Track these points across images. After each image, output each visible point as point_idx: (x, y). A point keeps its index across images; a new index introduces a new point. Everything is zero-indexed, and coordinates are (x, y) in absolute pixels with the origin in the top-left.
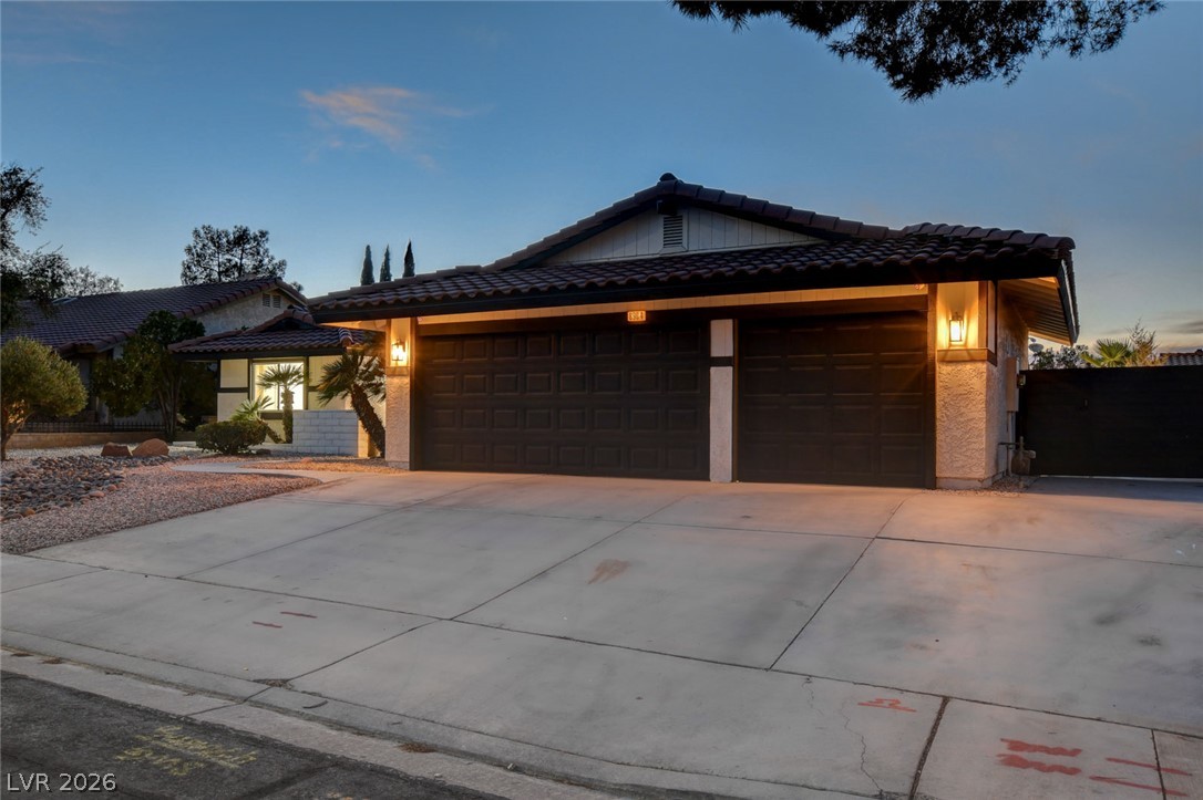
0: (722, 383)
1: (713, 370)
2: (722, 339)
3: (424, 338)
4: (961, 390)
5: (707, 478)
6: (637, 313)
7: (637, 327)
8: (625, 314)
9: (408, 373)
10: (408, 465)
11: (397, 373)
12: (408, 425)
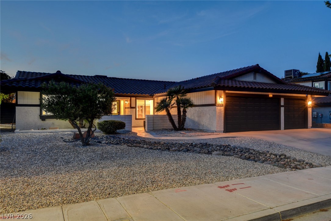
0: (282, 109)
2: (282, 100)
3: (228, 96)
5: (280, 130)
6: (271, 95)
7: (271, 98)
8: (269, 95)
9: (223, 106)
10: (223, 132)
11: (219, 105)
12: (223, 121)
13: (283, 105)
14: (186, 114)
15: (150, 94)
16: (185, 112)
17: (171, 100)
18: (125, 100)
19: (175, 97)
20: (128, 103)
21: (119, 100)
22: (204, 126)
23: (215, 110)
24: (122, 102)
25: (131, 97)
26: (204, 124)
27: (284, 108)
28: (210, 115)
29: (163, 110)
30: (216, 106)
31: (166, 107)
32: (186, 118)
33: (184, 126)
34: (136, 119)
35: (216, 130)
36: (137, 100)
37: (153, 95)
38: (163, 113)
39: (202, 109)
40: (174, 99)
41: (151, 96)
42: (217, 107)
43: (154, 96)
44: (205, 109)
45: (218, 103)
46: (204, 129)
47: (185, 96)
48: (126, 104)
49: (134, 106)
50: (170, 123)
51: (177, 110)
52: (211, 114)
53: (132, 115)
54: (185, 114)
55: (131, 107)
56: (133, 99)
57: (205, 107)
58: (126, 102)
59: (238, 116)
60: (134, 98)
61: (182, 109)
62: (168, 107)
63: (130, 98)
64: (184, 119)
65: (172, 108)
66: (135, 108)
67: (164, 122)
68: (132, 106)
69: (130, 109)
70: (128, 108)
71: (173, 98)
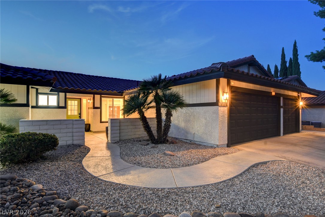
2: (282, 101)
3: (234, 90)
5: (280, 136)
7: (274, 96)
8: (272, 92)
9: (227, 106)
10: (226, 145)
11: (223, 105)
13: (282, 105)
14: (172, 118)
15: (119, 91)
16: (169, 115)
17: (146, 96)
18: (88, 98)
19: (152, 92)
20: (91, 102)
21: (81, 99)
22: (196, 135)
23: (216, 113)
24: (84, 101)
25: (94, 94)
26: (196, 133)
27: (283, 109)
28: (206, 119)
29: (134, 112)
30: (218, 105)
31: (138, 107)
32: (171, 124)
33: (166, 137)
34: (101, 122)
35: (218, 144)
36: (103, 99)
37: (123, 92)
38: (135, 115)
39: (192, 110)
40: (151, 95)
41: (120, 94)
42: (220, 108)
43: (124, 94)
44: (198, 110)
45: (221, 102)
46: (195, 140)
47: (170, 89)
48: (89, 103)
49: (99, 106)
50: (146, 133)
51: (155, 111)
52: (208, 119)
54: (170, 119)
55: (94, 108)
56: (97, 97)
57: (197, 108)
58: (89, 101)
59: (242, 121)
60: (99, 96)
61: (163, 111)
62: (142, 107)
63: (92, 95)
64: (168, 127)
65: (148, 108)
66: (100, 108)
67: (136, 128)
68: (95, 106)
69: (93, 110)
70: (91, 108)
71: (149, 94)
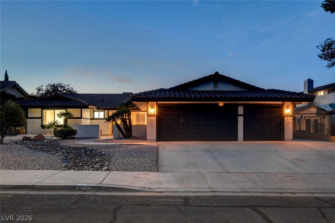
0: (241, 120)
1: (239, 117)
2: (241, 110)
4: (288, 122)
5: (238, 141)
6: (221, 104)
9: (155, 116)
10: (155, 140)
11: (151, 116)
12: (155, 130)
13: (242, 113)
27: (243, 117)
42: (148, 117)
45: (149, 113)
53: (99, 125)
